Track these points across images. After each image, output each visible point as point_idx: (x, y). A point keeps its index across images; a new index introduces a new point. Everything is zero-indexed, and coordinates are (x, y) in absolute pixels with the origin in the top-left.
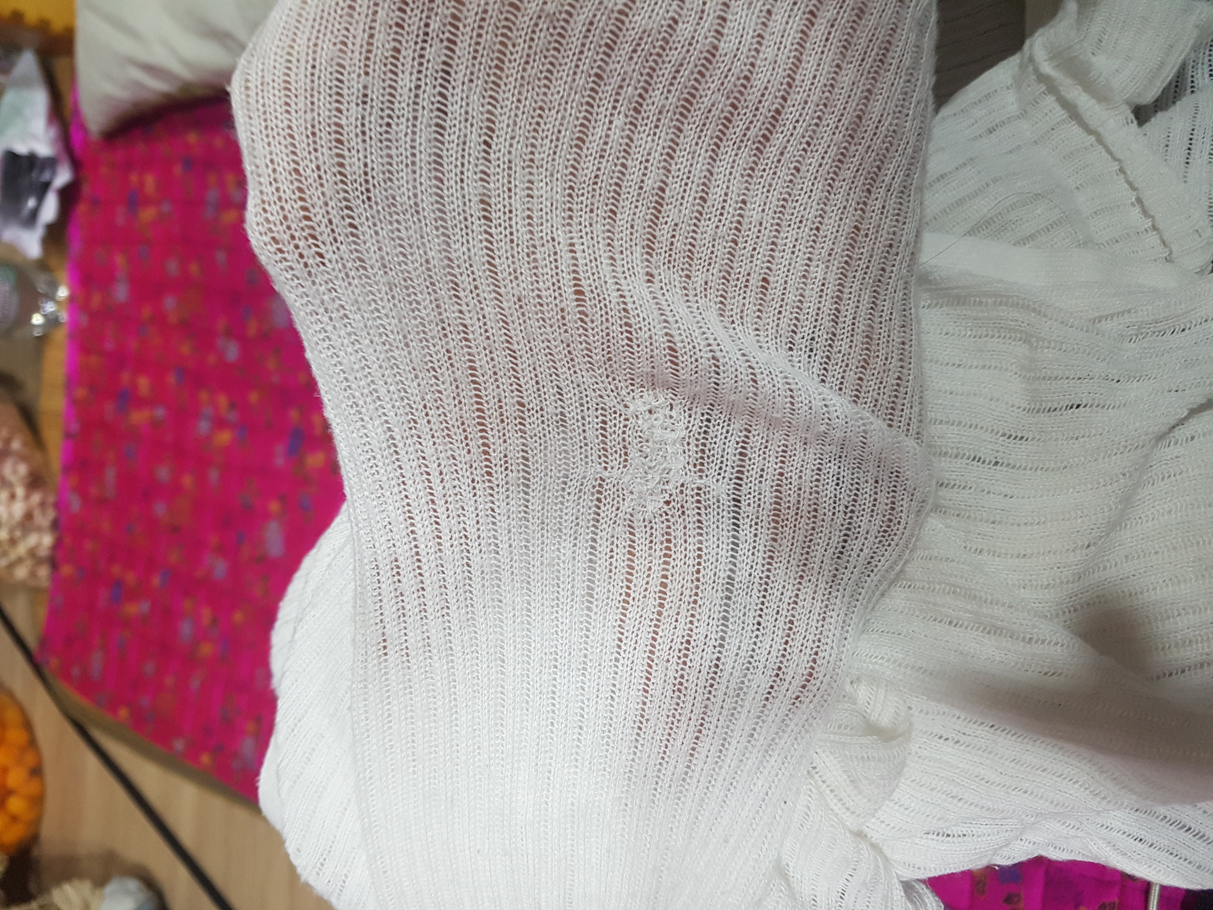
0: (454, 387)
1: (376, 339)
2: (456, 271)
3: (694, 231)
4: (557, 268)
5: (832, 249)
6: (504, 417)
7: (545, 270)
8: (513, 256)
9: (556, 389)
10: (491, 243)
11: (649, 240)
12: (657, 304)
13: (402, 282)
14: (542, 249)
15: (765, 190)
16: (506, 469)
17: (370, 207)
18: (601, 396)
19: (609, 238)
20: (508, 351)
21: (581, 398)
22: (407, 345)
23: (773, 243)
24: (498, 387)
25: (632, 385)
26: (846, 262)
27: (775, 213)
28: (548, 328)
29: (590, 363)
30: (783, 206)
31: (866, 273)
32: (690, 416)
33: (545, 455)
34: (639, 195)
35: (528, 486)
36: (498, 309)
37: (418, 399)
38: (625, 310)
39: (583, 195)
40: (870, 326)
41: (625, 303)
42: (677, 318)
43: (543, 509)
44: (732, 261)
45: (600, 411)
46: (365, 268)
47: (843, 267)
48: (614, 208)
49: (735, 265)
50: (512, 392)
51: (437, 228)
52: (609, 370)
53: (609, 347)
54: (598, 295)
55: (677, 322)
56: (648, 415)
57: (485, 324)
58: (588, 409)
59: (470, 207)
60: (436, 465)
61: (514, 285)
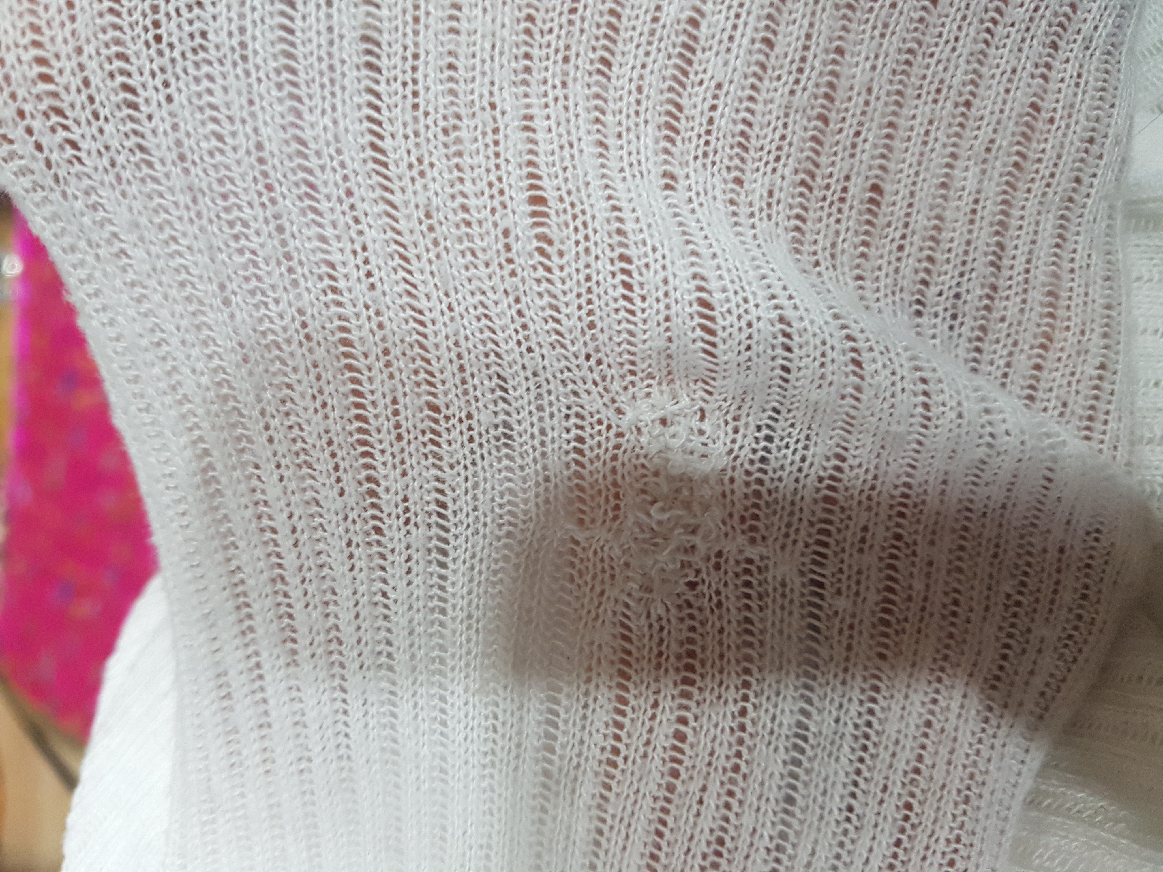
0: (312, 377)
1: (173, 292)
2: (314, 163)
3: (751, 99)
4: (497, 155)
5: (992, 141)
6: (403, 431)
7: (475, 161)
8: (417, 134)
9: (495, 380)
10: (378, 109)
11: (669, 113)
12: (681, 224)
13: (215, 186)
14: (472, 123)
15: (877, 33)
16: (407, 522)
17: (160, 53)
18: (576, 394)
19: (596, 108)
20: (410, 312)
21: (539, 396)
22: (226, 302)
23: (891, 125)
24: (391, 376)
25: (633, 373)
26: (1016, 165)
27: (894, 72)
28: (482, 268)
29: (558, 333)
30: (908, 62)
31: (1048, 185)
32: (736, 431)
33: (475, 498)
34: (652, 33)
35: (445, 553)
36: (390, 234)
37: (251, 398)
38: (620, 232)
39: (551, 31)
40: (1055, 275)
41: (620, 220)
42: (716, 249)
43: (470, 593)
44: (818, 153)
45: (573, 420)
46: (150, 165)
47: (1009, 173)
48: (607, 55)
49: (823, 160)
50: (418, 384)
51: (280, 86)
52: (591, 345)
53: (589, 302)
54: (573, 205)
55: (715, 256)
56: (658, 428)
57: (366, 262)
58: (552, 415)
59: (341, 49)
60: (285, 515)
61: (418, 186)
